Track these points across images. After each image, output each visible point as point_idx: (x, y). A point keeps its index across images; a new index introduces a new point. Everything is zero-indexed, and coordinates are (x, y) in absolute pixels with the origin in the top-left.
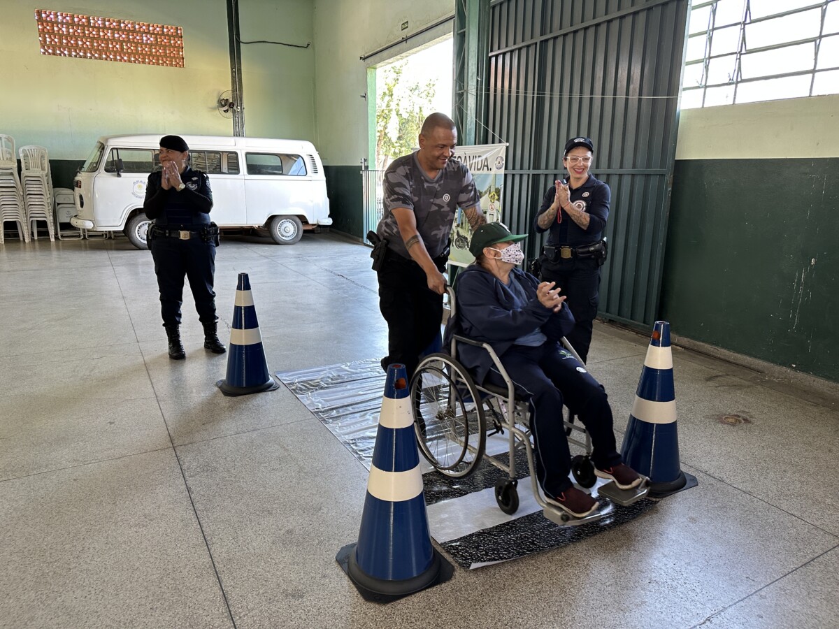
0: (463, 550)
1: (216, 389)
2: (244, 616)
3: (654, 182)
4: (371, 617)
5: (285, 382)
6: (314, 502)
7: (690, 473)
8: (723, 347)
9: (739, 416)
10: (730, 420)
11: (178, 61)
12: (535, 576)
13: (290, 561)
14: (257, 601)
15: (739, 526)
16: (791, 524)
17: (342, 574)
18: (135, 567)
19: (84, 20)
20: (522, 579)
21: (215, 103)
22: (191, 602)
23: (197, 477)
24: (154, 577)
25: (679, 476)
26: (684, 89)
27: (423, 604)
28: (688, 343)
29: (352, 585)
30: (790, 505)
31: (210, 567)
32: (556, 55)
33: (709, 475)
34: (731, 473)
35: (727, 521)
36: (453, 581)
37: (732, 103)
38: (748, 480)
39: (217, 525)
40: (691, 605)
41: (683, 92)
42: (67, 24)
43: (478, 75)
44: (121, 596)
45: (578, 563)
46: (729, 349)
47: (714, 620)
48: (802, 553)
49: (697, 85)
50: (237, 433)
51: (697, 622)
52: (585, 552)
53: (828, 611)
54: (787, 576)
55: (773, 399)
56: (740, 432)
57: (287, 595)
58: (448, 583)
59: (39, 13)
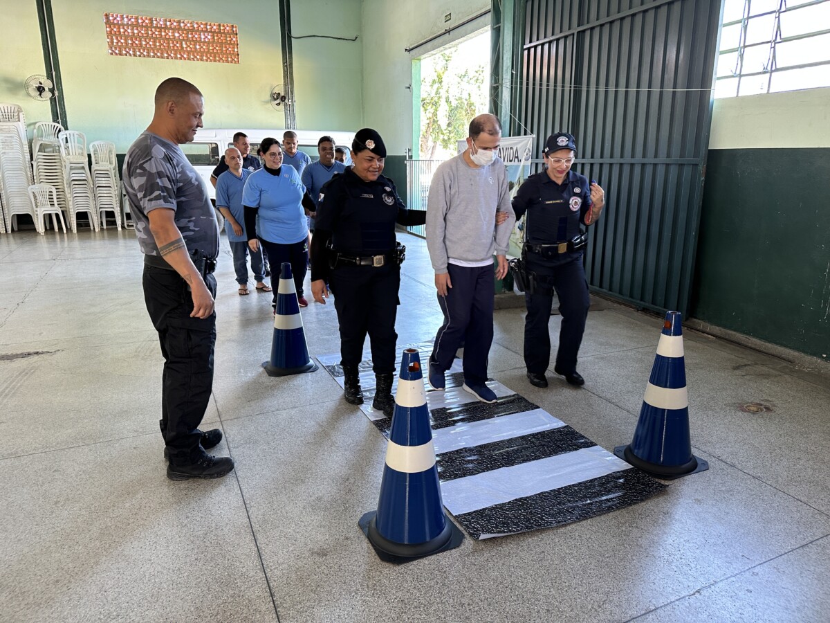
0: (475, 522)
1: (262, 369)
2: (275, 569)
3: (687, 171)
4: (386, 575)
5: (324, 365)
6: (342, 473)
7: (702, 458)
8: (754, 336)
9: (761, 405)
10: (752, 408)
11: (234, 57)
12: (539, 546)
13: (317, 524)
14: (287, 557)
15: (743, 508)
16: (795, 509)
17: (363, 537)
18: (184, 525)
19: (147, 21)
20: (526, 549)
21: (268, 97)
22: (229, 555)
23: (241, 449)
24: (200, 533)
25: (691, 459)
26: (719, 78)
27: (432, 566)
28: (719, 332)
29: (371, 547)
30: (798, 491)
31: (247, 527)
32: (593, 45)
33: (721, 460)
34: (743, 460)
35: (732, 503)
36: (462, 547)
37: (766, 92)
38: (759, 466)
39: (255, 491)
40: (683, 578)
41: (717, 81)
42: (133, 26)
43: (512, 68)
44: (171, 548)
45: (580, 537)
46: (761, 338)
47: (704, 592)
48: (801, 536)
49: (731, 74)
50: (278, 410)
51: (687, 593)
52: (589, 527)
53: (818, 589)
54: (783, 556)
55: (799, 389)
56: (759, 420)
57: (313, 553)
58: (457, 549)
59: (107, 16)
